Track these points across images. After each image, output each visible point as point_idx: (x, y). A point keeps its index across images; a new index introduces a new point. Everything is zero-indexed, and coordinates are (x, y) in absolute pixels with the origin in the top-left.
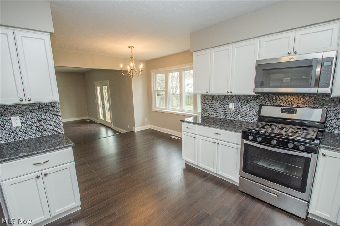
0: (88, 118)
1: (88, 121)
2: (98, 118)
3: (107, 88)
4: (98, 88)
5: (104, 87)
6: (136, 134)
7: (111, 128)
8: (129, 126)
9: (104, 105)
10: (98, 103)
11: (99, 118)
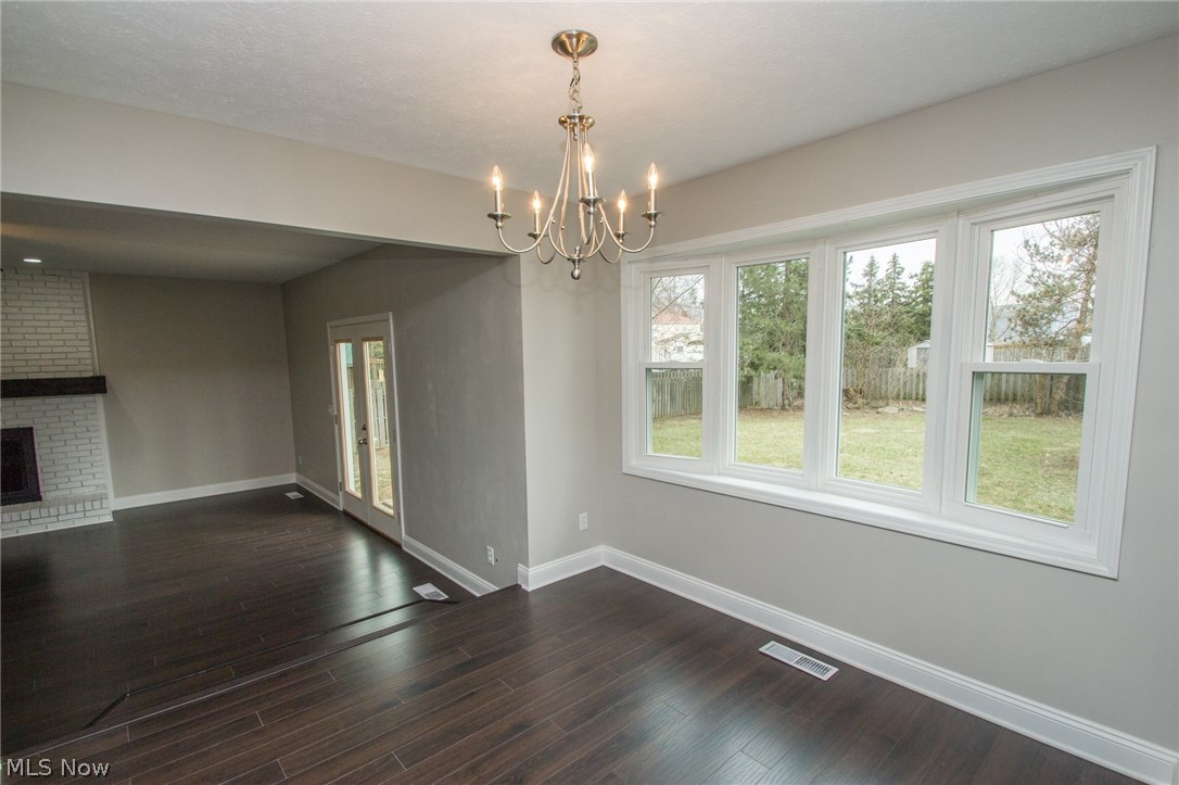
0: (294, 481)
1: (292, 495)
2: (338, 485)
3: (381, 350)
4: (344, 352)
5: (366, 345)
6: (533, 601)
7: (394, 547)
8: (491, 552)
9: (365, 429)
10: (338, 419)
11: (342, 485)
